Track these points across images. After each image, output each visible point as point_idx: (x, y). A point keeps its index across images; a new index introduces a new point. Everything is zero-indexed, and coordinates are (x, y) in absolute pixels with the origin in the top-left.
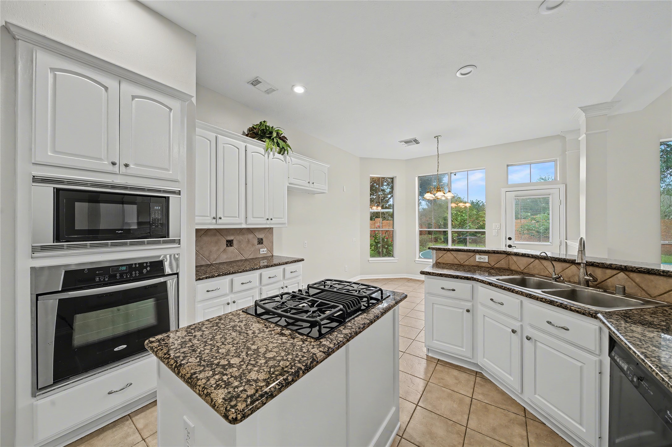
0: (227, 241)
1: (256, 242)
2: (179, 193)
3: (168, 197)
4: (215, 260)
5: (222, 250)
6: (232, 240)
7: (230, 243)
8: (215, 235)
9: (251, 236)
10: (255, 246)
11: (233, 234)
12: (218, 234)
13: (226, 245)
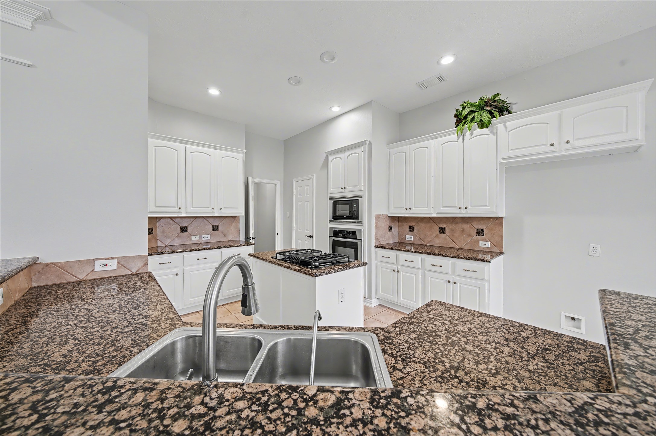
0: (440, 228)
1: (474, 233)
2: (361, 197)
3: (358, 200)
4: (429, 242)
5: (434, 235)
6: (445, 228)
7: (442, 230)
8: (429, 222)
9: (466, 226)
10: (473, 237)
11: (445, 223)
12: (431, 221)
13: (438, 232)
